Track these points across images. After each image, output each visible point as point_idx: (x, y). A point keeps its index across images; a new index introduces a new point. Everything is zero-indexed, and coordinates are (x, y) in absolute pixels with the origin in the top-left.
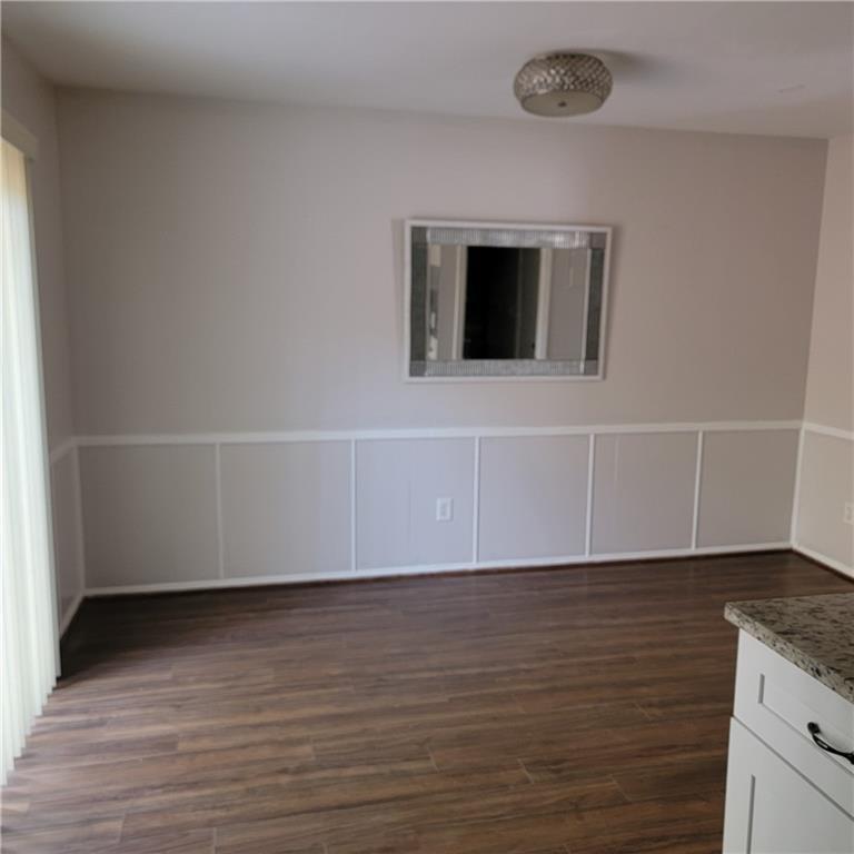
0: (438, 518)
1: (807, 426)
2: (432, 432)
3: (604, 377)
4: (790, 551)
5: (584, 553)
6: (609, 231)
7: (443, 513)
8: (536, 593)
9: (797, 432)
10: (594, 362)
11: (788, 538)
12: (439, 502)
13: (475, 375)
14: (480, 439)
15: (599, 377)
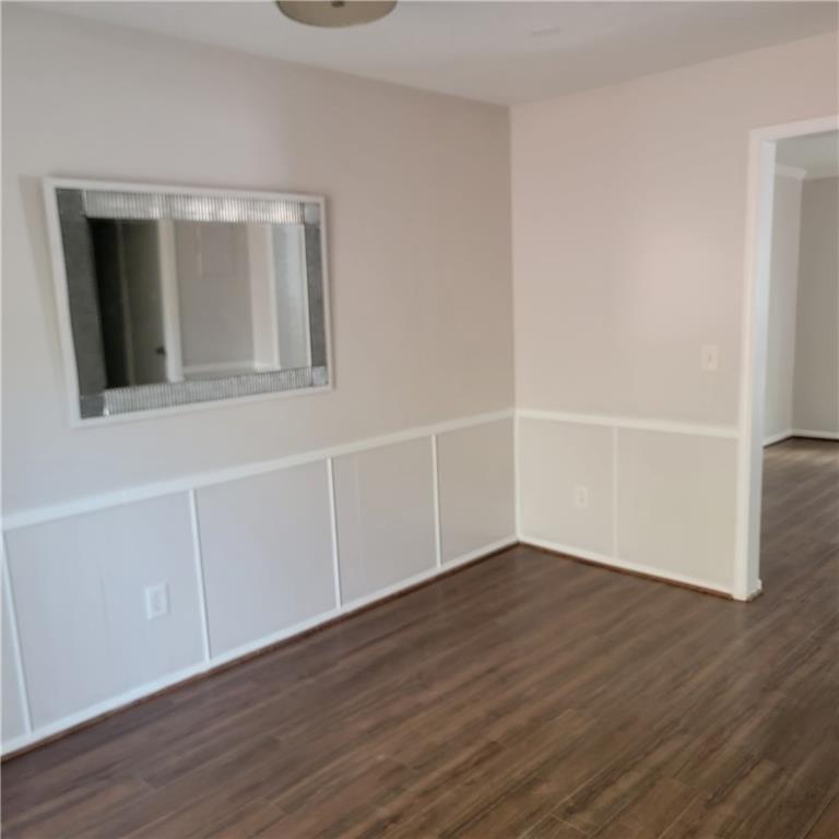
0: (150, 616)
1: (521, 413)
2: (126, 495)
3: (334, 385)
4: (517, 545)
5: (334, 605)
6: (321, 200)
7: (156, 607)
8: (310, 681)
9: (510, 421)
10: (322, 368)
11: (513, 531)
12: (148, 593)
13: (176, 403)
14: (195, 491)
15: (329, 387)
